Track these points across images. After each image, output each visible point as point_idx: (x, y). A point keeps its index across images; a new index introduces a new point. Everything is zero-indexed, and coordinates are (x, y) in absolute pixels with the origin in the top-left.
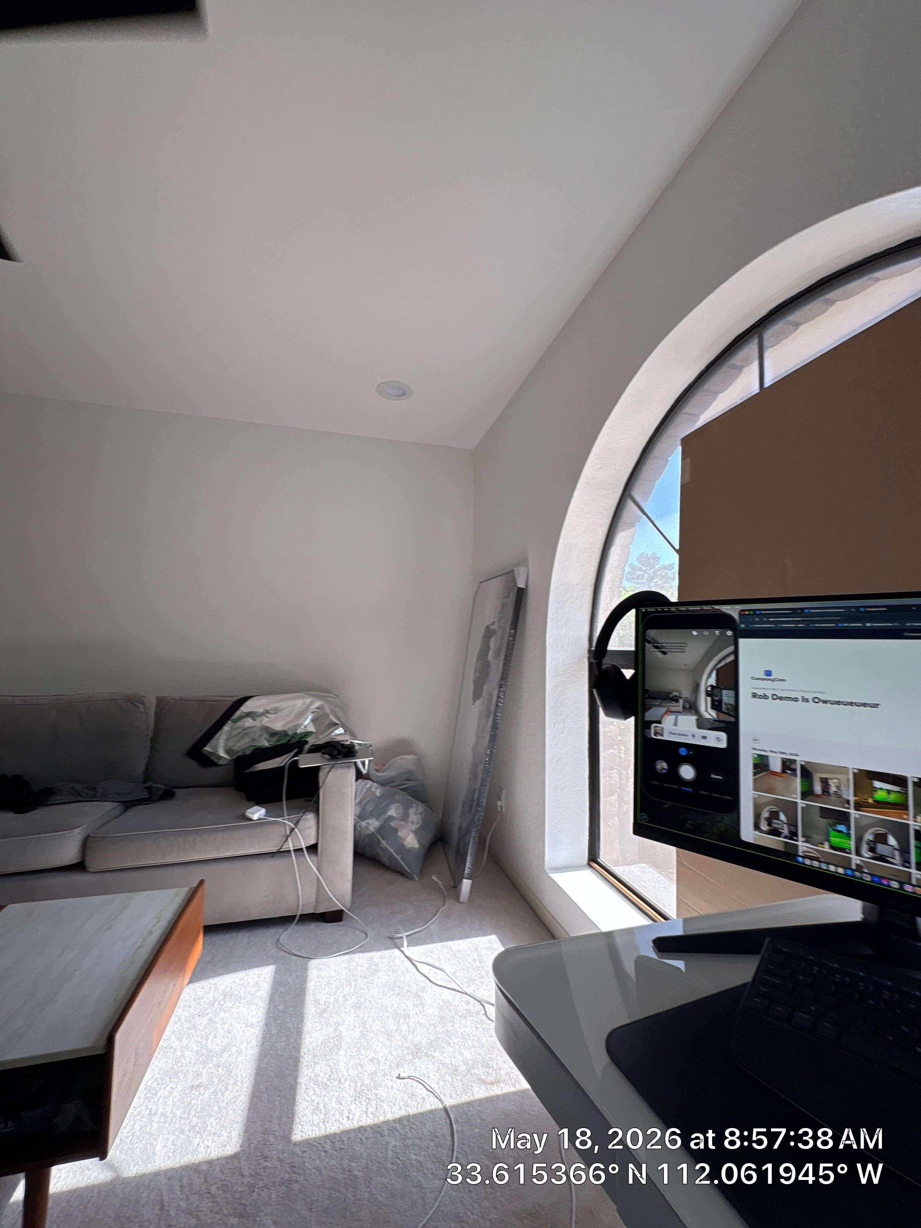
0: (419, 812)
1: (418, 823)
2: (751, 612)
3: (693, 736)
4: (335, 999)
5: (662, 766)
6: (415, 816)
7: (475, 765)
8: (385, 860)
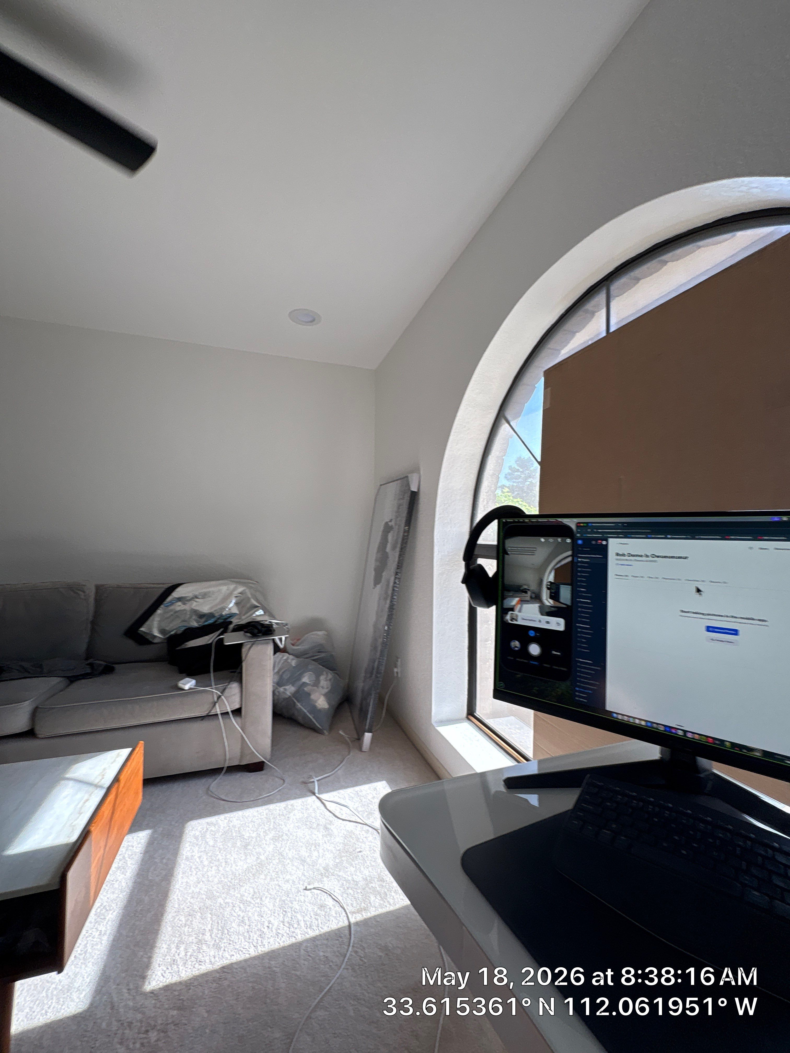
0: (328, 678)
1: (327, 688)
2: (585, 525)
3: (540, 621)
4: (257, 833)
5: (516, 644)
6: (325, 681)
7: (375, 640)
8: (300, 719)
